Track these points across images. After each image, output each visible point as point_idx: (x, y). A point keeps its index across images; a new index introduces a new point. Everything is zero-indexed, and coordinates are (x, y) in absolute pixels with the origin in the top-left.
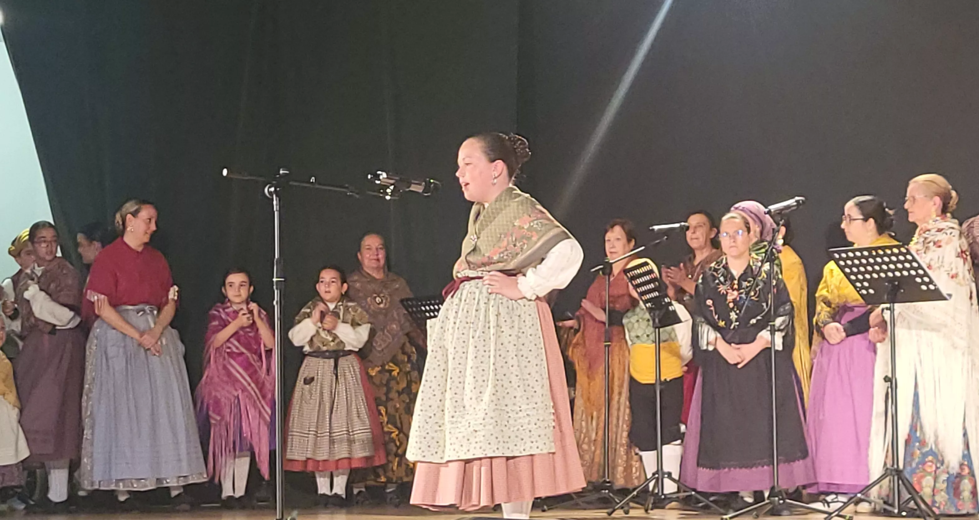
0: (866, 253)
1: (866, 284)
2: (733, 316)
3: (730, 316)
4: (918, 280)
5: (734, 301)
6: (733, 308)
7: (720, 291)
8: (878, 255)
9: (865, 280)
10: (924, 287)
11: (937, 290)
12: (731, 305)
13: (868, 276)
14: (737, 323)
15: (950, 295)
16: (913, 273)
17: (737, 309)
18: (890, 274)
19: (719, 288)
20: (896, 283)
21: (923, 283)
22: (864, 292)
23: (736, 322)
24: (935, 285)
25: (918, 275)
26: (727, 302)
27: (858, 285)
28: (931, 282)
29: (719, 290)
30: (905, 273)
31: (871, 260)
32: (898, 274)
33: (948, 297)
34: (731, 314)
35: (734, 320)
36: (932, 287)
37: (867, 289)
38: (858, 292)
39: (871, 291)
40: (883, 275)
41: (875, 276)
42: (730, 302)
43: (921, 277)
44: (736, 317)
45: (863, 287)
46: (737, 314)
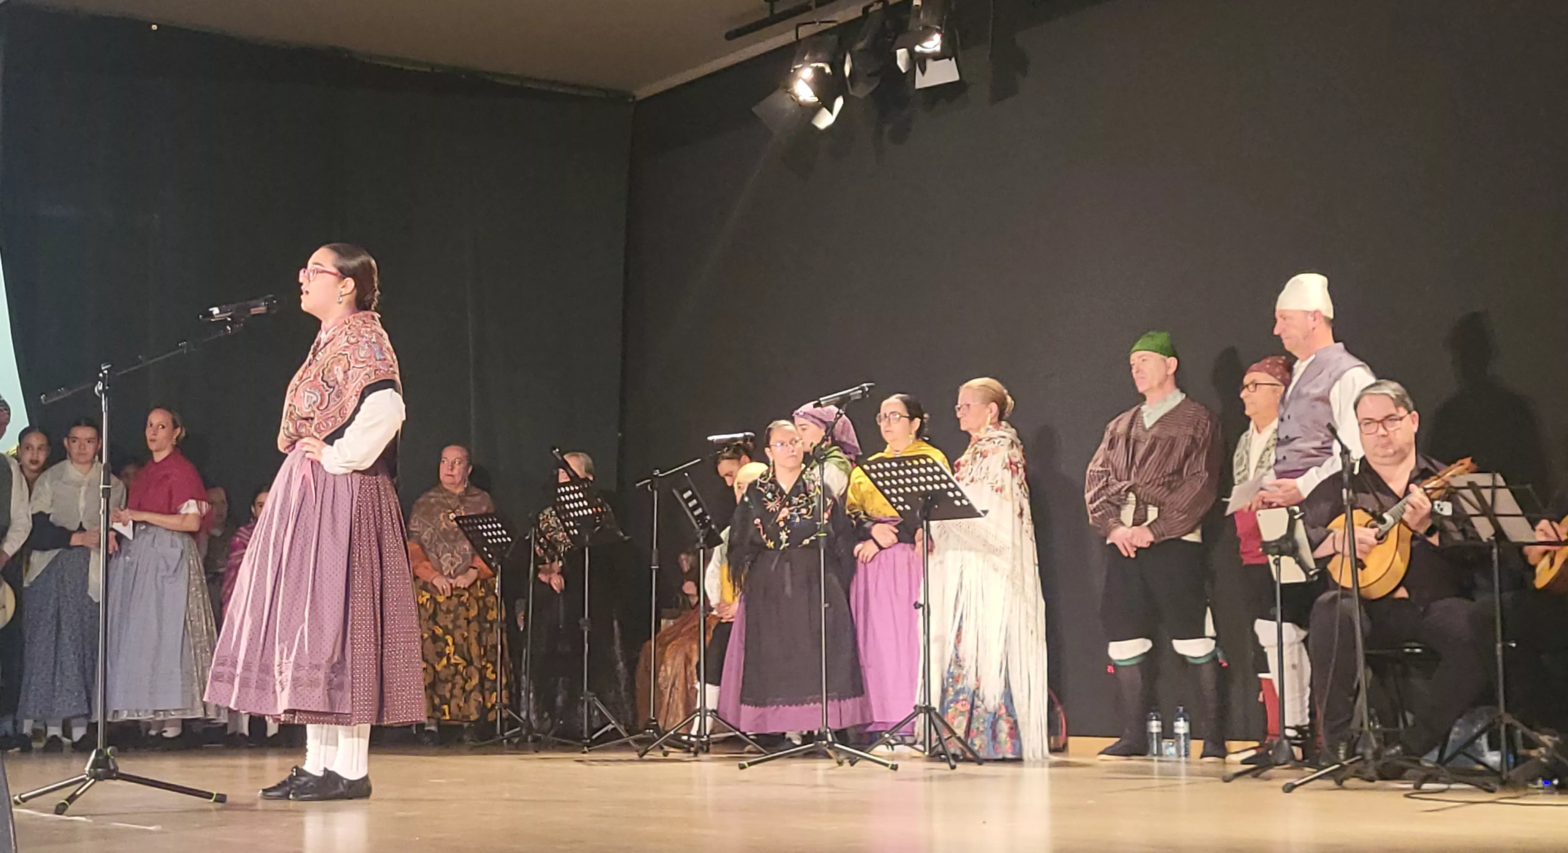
0: (895, 465)
1: (901, 499)
2: (783, 536)
3: (780, 536)
4: (951, 494)
5: (785, 519)
6: (784, 527)
7: (769, 509)
8: (906, 467)
9: (899, 494)
10: (957, 503)
11: (970, 505)
12: (782, 524)
13: (901, 490)
14: (788, 544)
15: (985, 512)
16: (944, 486)
17: (788, 529)
18: (922, 488)
19: (767, 506)
20: (929, 498)
21: (956, 497)
22: (900, 508)
23: (786, 542)
24: (968, 500)
25: (949, 489)
26: (777, 521)
27: (894, 500)
28: (963, 497)
29: (768, 507)
30: (937, 487)
31: (901, 473)
32: (929, 487)
33: (982, 514)
34: (781, 533)
35: (784, 541)
36: (965, 502)
37: (903, 504)
38: (895, 508)
39: (908, 507)
40: (915, 489)
41: (908, 490)
42: (780, 521)
43: (953, 491)
44: (787, 537)
45: (899, 503)
46: (787, 534)
